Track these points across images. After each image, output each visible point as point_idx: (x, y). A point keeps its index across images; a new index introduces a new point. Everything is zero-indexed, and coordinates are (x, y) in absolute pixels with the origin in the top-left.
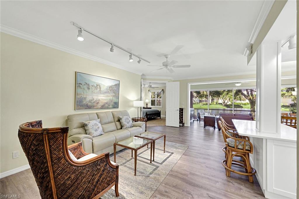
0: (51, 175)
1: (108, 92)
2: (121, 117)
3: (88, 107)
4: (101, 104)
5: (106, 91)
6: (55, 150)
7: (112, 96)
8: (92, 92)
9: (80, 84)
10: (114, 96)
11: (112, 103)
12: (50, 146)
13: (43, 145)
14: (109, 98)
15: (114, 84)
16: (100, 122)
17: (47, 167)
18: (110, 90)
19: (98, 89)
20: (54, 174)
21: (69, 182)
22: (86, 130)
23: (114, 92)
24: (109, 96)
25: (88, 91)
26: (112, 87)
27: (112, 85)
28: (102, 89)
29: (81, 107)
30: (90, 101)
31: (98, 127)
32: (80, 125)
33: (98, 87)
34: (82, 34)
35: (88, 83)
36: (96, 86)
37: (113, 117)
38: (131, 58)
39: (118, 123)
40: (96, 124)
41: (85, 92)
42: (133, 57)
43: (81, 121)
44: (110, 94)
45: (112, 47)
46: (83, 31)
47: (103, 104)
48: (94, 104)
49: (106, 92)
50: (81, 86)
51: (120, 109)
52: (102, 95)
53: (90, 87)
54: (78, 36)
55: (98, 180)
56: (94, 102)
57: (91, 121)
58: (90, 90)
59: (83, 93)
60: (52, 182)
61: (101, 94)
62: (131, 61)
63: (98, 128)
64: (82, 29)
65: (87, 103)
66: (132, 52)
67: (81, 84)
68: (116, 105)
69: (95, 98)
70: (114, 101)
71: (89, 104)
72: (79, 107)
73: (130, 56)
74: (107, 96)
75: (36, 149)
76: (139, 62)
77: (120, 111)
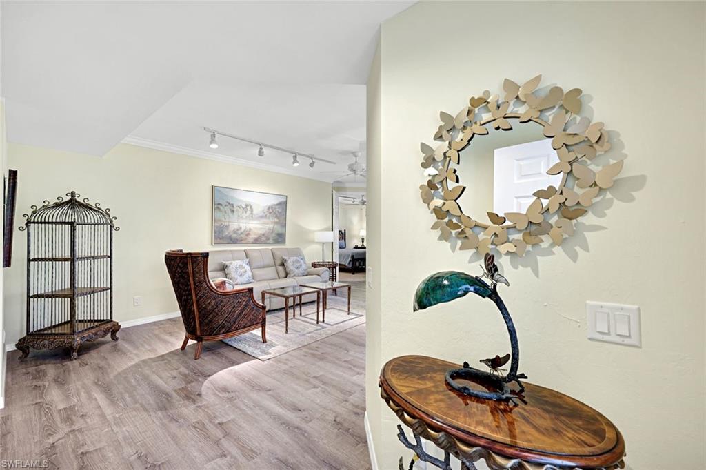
0: (194, 298)
1: (266, 216)
2: (286, 258)
3: (232, 241)
4: (253, 236)
5: (262, 214)
6: (197, 273)
7: (272, 223)
8: (239, 216)
9: (219, 204)
10: (276, 223)
11: (274, 235)
12: (193, 269)
13: (188, 268)
14: (267, 226)
15: (276, 202)
16: (249, 264)
17: (190, 289)
18: (270, 213)
19: (249, 212)
20: (196, 297)
21: (210, 307)
22: (226, 274)
23: (276, 216)
24: (268, 224)
25: (231, 214)
26: (272, 207)
27: (274, 205)
28: (254, 212)
29: (221, 241)
30: (235, 232)
31: (244, 270)
32: (218, 267)
33: (248, 208)
34: (216, 139)
35: (231, 203)
36: (244, 206)
37: (272, 257)
38: (295, 161)
39: (281, 268)
40: (241, 267)
41: (227, 217)
42: (298, 158)
43: (220, 261)
44: (269, 218)
45: (261, 149)
46: (217, 136)
47: (256, 237)
48: (242, 235)
49: (262, 217)
50: (221, 207)
51: (289, 244)
52: (255, 222)
53: (235, 209)
54: (211, 143)
55: (240, 315)
56: (242, 233)
57: (233, 262)
58: (235, 214)
59: (223, 219)
60: (195, 305)
61: (253, 219)
62: (296, 165)
63: (245, 272)
64: (216, 133)
65: (231, 234)
66: (297, 151)
67: (221, 205)
68: (280, 238)
69: (244, 226)
70: (276, 232)
71: (234, 236)
72: (218, 240)
73: (295, 157)
74: (265, 223)
75: (182, 271)
76: (311, 165)
77: (287, 249)
